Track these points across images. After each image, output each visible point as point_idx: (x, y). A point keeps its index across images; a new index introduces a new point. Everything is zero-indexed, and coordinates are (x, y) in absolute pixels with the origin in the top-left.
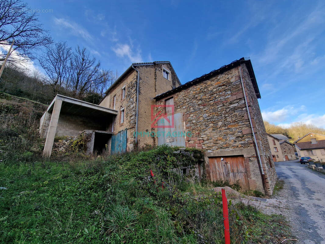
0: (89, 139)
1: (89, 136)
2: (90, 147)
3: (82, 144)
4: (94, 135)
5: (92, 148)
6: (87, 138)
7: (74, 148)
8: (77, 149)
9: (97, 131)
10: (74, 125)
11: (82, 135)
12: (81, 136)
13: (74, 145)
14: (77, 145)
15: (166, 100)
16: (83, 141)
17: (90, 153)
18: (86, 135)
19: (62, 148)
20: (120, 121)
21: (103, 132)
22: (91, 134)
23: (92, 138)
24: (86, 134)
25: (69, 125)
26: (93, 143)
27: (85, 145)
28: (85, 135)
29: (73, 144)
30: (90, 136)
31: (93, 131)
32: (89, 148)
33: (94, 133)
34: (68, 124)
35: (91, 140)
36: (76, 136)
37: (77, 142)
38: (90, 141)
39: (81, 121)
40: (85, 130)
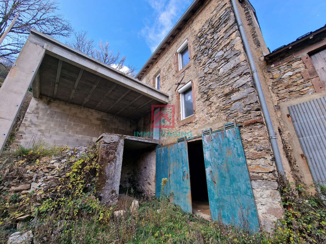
0: (111, 156)
1: (111, 148)
2: (114, 176)
3: (95, 169)
4: (123, 147)
5: (116, 177)
6: (107, 153)
7: (72, 183)
8: (81, 186)
9: (128, 137)
10: (84, 126)
11: (98, 144)
12: (95, 147)
13: (74, 172)
14: (80, 173)
15: (311, 54)
16: (97, 162)
17: (113, 192)
18: (106, 145)
19: (40, 183)
20: (179, 116)
21: (140, 140)
22: (116, 143)
23: (118, 154)
24: (105, 143)
25: (74, 125)
26: (121, 166)
27: (101, 170)
28: (102, 144)
29: (70, 170)
30: (113, 147)
31: (121, 137)
32: (111, 179)
33: (122, 141)
34: (72, 123)
35: (115, 157)
36: (84, 148)
37: (84, 164)
38: (112, 160)
39: (98, 119)
40: (104, 135)
